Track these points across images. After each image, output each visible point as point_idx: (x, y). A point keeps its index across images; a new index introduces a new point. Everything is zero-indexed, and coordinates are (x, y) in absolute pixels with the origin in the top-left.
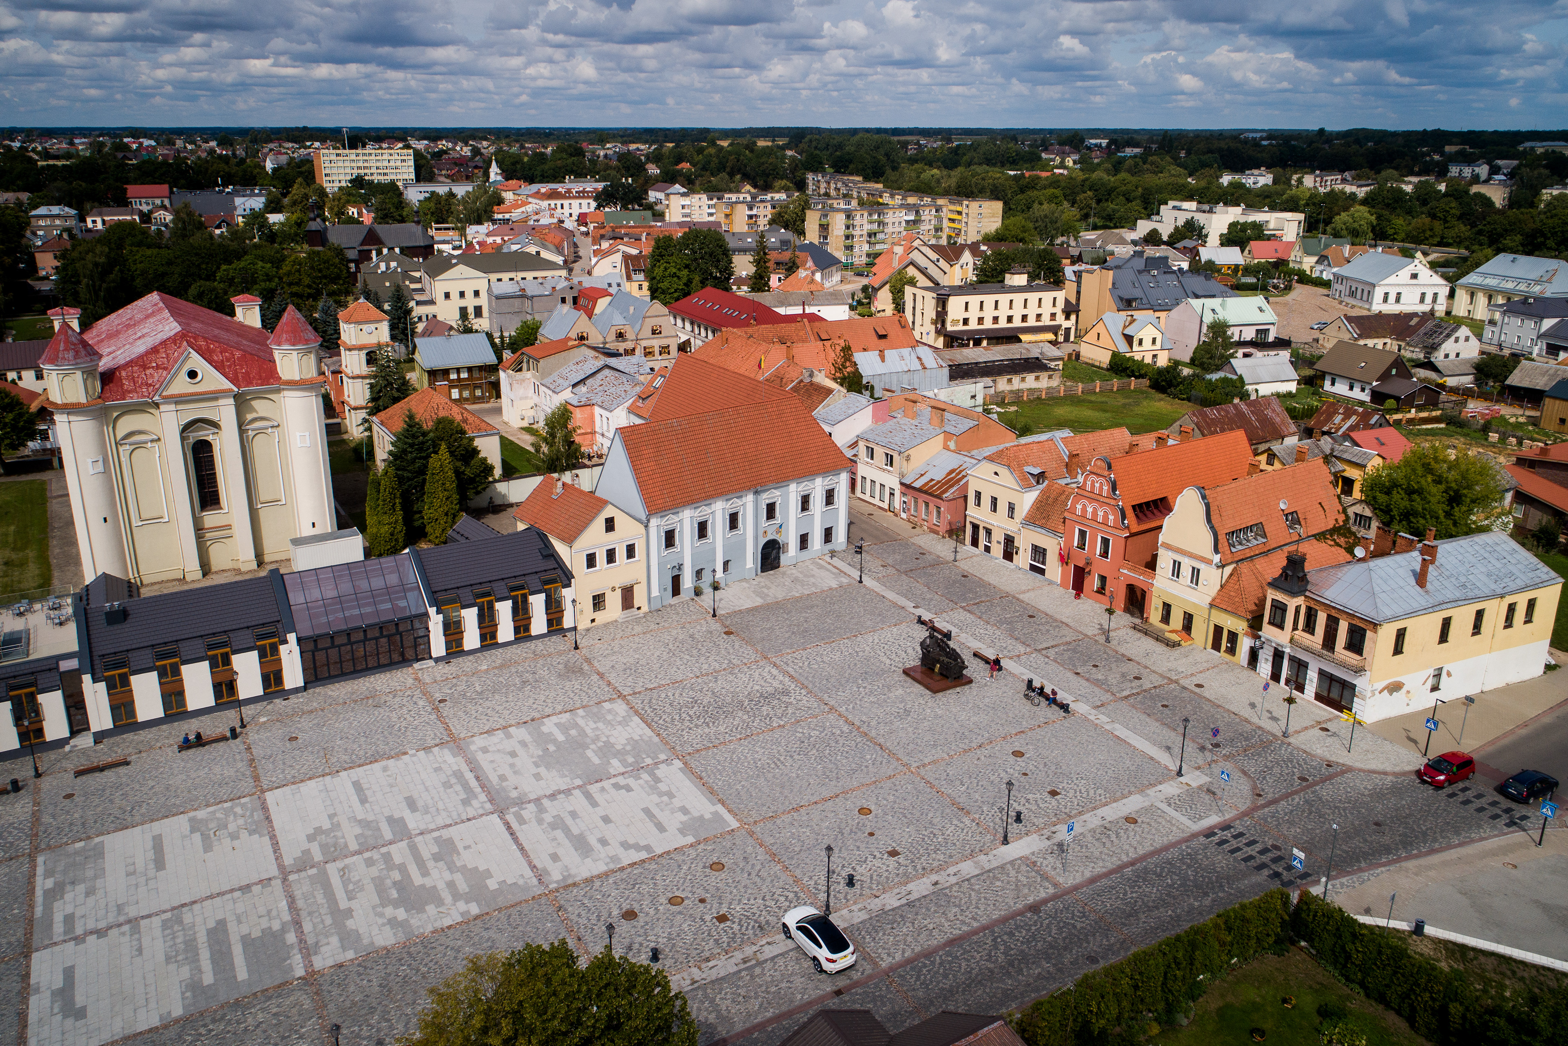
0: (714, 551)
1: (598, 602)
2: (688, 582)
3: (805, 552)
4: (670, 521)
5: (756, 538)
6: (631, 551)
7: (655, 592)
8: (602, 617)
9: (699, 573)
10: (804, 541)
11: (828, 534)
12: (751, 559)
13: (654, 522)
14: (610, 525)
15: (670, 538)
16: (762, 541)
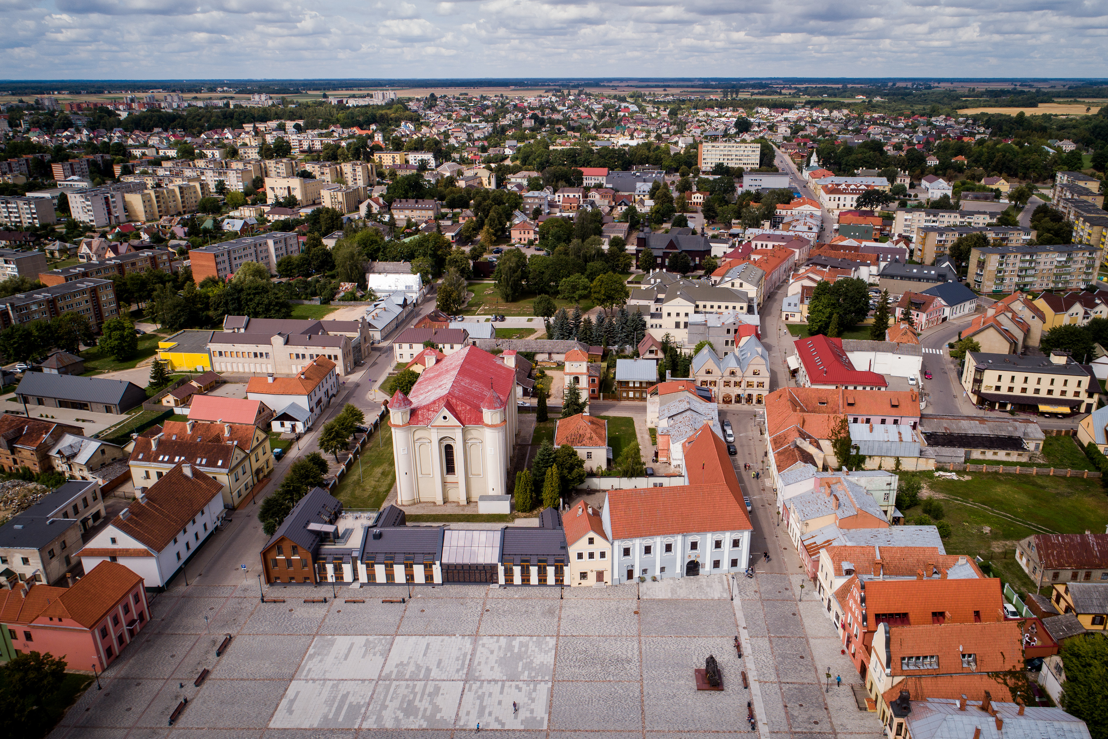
0: (655, 561)
1: (584, 575)
2: (637, 574)
3: (716, 569)
4: (627, 543)
5: (683, 558)
6: (603, 555)
7: (616, 576)
8: (584, 583)
9: (645, 571)
10: (716, 564)
11: (734, 563)
12: (679, 567)
13: (616, 543)
14: (591, 541)
15: (627, 552)
16: (687, 561)
